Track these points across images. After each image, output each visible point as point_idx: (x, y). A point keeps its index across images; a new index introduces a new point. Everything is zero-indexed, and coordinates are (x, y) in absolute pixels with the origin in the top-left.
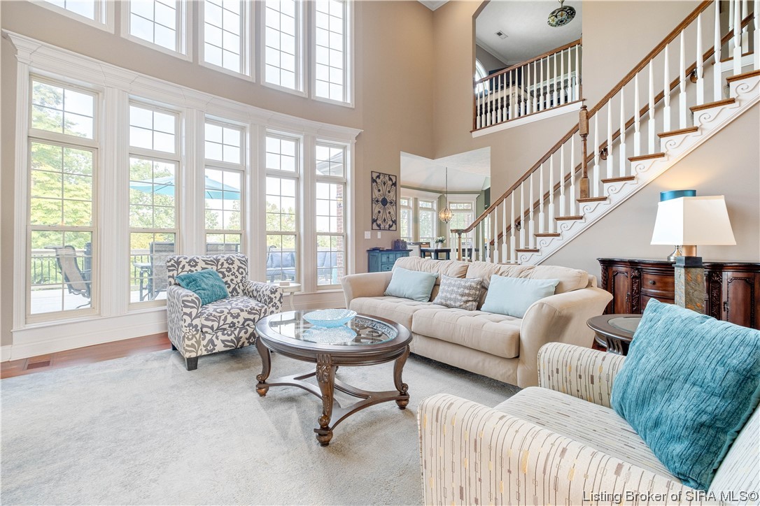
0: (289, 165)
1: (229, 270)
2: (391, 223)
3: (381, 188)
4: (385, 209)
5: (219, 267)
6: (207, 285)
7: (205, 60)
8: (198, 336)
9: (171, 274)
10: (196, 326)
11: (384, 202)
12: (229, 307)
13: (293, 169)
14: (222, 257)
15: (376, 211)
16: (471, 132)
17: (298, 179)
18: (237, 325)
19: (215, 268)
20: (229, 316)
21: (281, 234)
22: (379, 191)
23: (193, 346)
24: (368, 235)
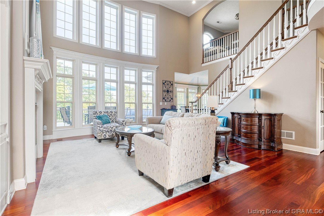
0: (133, 79)
1: (111, 115)
2: (170, 99)
3: (166, 86)
4: (168, 94)
5: (108, 114)
6: (104, 119)
7: (105, 47)
8: (101, 133)
9: (94, 116)
10: (101, 130)
11: (168, 91)
12: (110, 125)
13: (134, 81)
14: (109, 111)
15: (164, 95)
16: (202, 64)
17: (136, 84)
18: (112, 130)
19: (107, 114)
20: (110, 128)
21: (130, 103)
22: (166, 87)
23: (100, 136)
24: (161, 103)
